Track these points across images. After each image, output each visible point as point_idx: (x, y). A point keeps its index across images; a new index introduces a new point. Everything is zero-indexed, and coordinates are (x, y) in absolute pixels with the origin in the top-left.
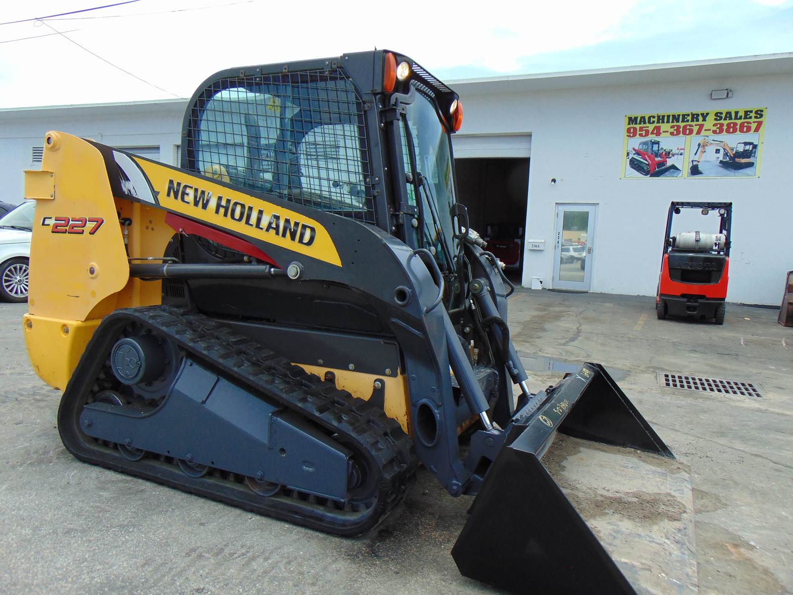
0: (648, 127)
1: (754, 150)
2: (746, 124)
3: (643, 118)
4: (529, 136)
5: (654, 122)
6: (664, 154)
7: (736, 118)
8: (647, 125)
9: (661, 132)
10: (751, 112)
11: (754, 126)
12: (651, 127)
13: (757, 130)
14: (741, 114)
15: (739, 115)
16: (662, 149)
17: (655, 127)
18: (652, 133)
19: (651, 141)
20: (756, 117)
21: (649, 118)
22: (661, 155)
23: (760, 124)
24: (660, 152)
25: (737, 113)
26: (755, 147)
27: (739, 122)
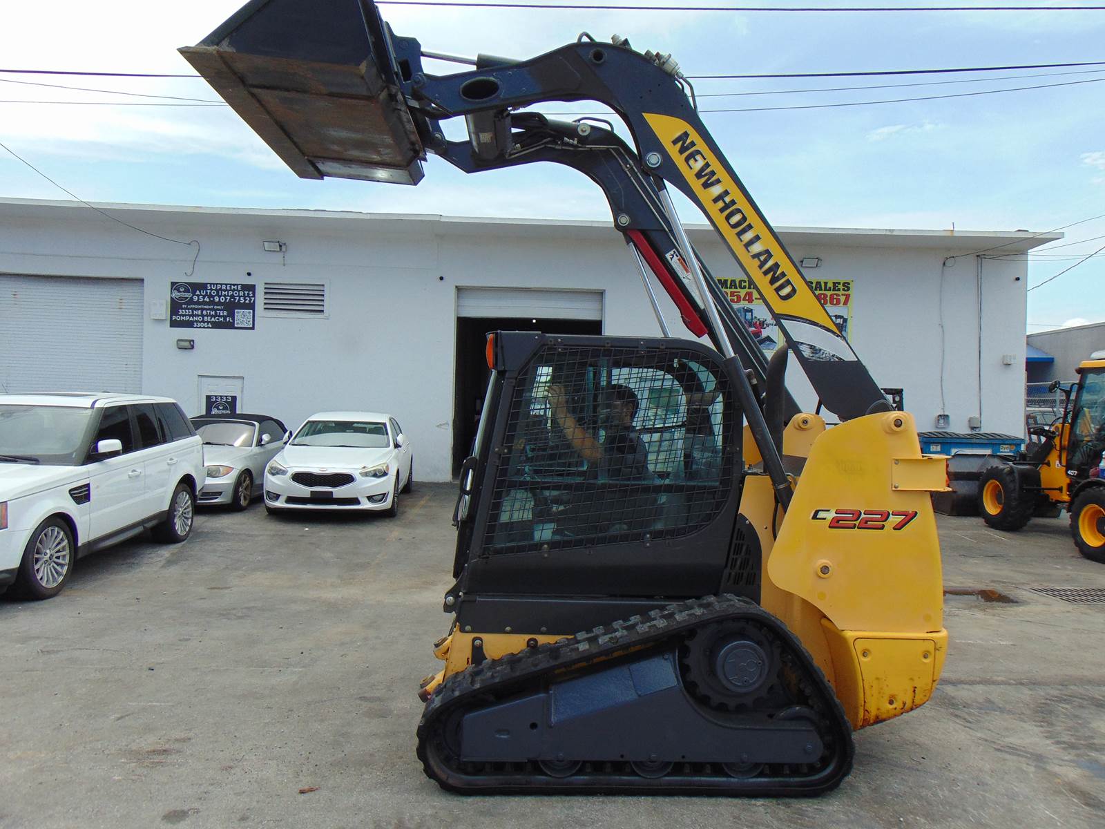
0: (739, 292)
1: (845, 324)
2: (835, 297)
3: (733, 281)
4: (601, 294)
5: (745, 287)
6: (758, 323)
7: (826, 289)
8: (739, 290)
9: (754, 298)
10: (839, 283)
11: (843, 299)
12: (743, 293)
13: (846, 303)
14: (830, 285)
15: (828, 286)
16: (756, 317)
17: (747, 293)
18: (744, 299)
19: (743, 308)
20: (843, 290)
21: (740, 282)
22: (754, 325)
23: (848, 297)
24: (754, 321)
25: (826, 284)
26: (845, 320)
27: (829, 293)
